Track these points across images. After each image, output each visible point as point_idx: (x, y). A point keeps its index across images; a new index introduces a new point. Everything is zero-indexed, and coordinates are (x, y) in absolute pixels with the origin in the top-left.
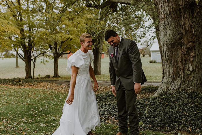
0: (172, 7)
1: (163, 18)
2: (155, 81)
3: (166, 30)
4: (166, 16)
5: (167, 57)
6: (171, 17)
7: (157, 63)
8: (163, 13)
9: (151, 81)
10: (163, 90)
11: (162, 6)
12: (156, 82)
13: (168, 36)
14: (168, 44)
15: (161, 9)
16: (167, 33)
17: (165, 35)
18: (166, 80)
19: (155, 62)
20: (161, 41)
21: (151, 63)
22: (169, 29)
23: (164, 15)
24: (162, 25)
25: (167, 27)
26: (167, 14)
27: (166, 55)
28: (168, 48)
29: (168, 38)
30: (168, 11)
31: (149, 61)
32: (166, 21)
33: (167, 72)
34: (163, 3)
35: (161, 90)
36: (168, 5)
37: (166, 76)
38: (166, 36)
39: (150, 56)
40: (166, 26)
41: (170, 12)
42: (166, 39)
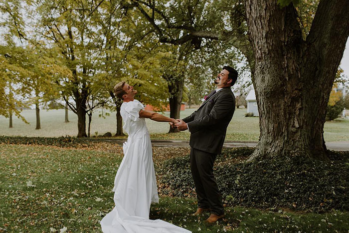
0: (271, 44)
1: (260, 59)
2: (252, 140)
3: (263, 73)
4: (263, 55)
5: (265, 110)
6: (270, 57)
7: (255, 116)
8: (259, 51)
9: (247, 140)
10: (261, 153)
11: (258, 42)
12: (253, 142)
13: (266, 82)
14: (266, 92)
15: (257, 47)
16: (266, 77)
17: (263, 80)
18: (264, 140)
19: (252, 116)
20: (258, 88)
21: (248, 117)
22: (268, 72)
23: (261, 54)
24: (259, 67)
25: (266, 70)
26: (265, 53)
27: (265, 106)
28: (267, 97)
29: (267, 85)
30: (267, 50)
31: (245, 113)
32: (263, 62)
33: (266, 129)
34: (260, 39)
35: (258, 153)
36: (266, 42)
37: (265, 134)
38: (264, 82)
39: (246, 107)
40: (263, 68)
41: (269, 50)
42: (263, 86)
